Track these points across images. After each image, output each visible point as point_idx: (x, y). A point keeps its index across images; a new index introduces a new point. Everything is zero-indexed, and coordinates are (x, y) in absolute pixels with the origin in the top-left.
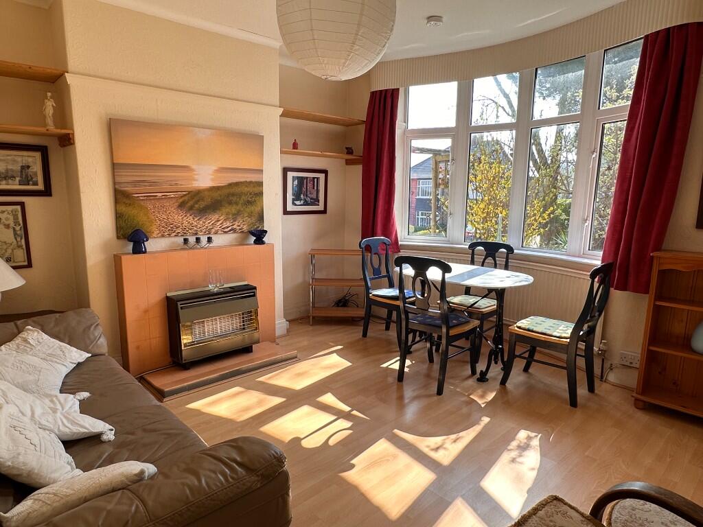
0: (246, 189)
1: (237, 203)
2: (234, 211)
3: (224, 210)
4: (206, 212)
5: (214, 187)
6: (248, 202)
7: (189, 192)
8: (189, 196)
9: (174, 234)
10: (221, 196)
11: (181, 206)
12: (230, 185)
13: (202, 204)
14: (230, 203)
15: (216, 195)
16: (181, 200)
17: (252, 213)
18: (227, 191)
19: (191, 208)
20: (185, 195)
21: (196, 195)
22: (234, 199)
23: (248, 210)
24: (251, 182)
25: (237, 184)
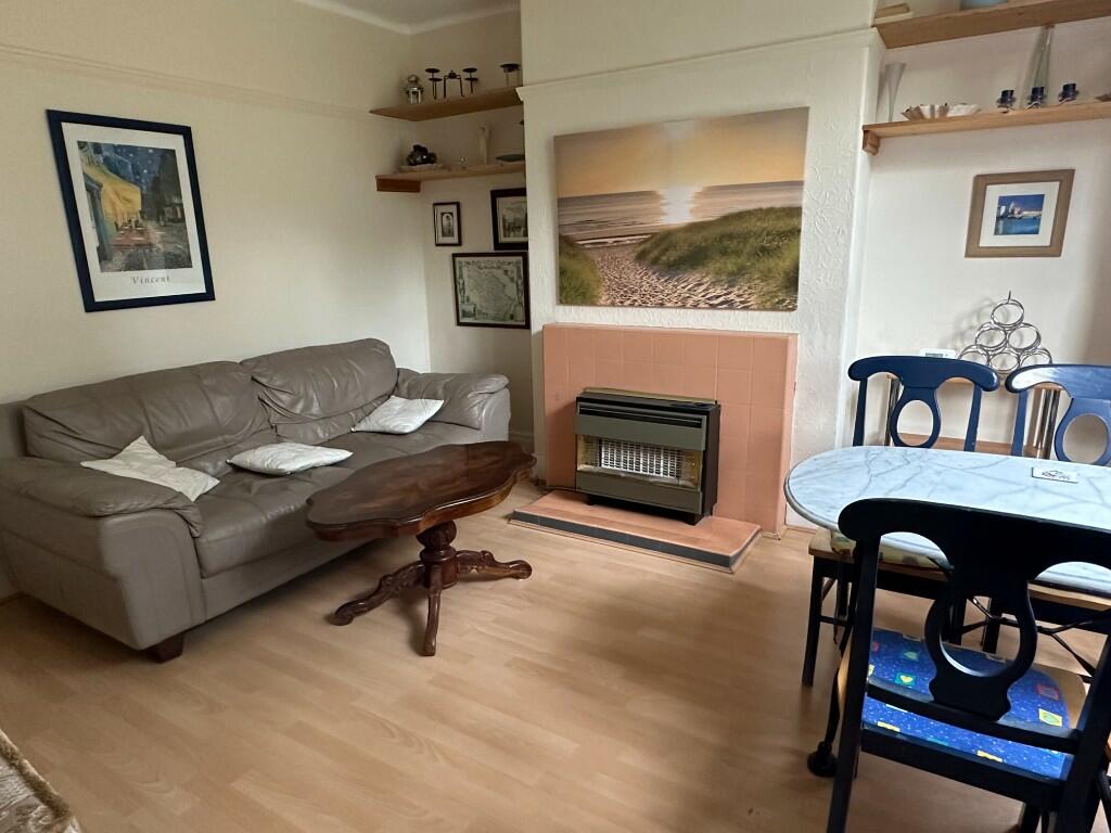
0: (759, 224)
2: (730, 267)
3: (713, 266)
4: (678, 269)
5: (694, 224)
6: (763, 249)
7: (654, 235)
9: (629, 302)
10: (706, 240)
11: (641, 257)
12: (726, 219)
13: (673, 255)
14: (724, 253)
15: (698, 238)
16: (640, 249)
17: (770, 271)
18: (719, 231)
19: (655, 261)
20: (646, 241)
21: (664, 239)
22: (733, 245)
23: (761, 266)
24: (771, 210)
25: (740, 216)
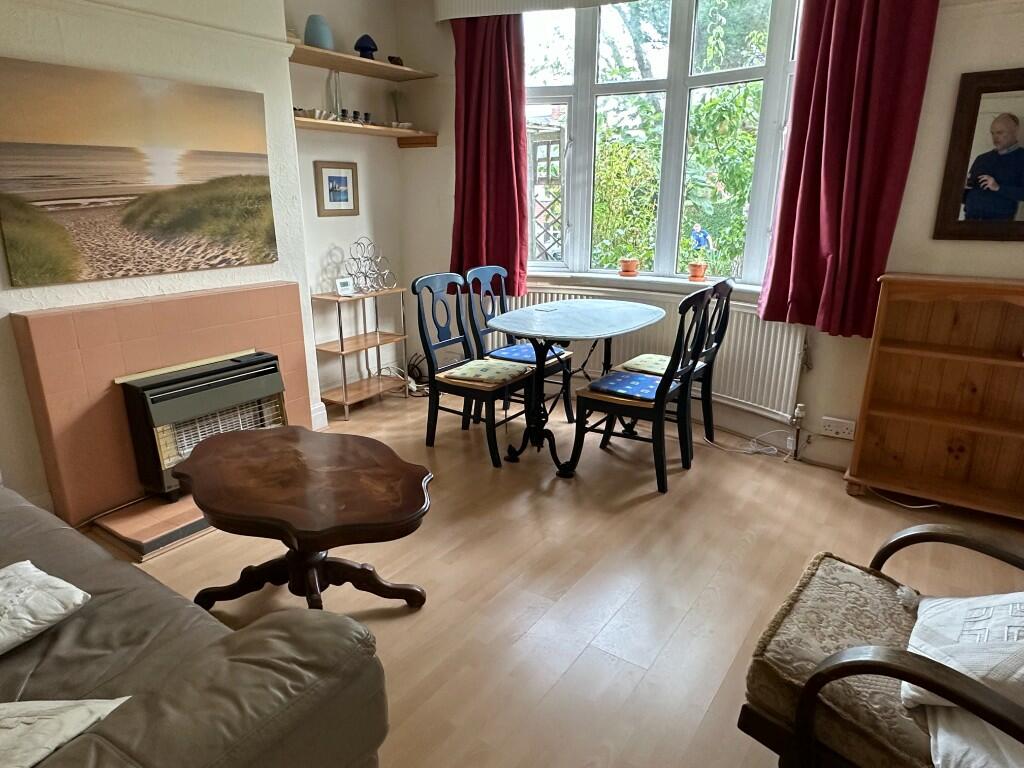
0: (240, 189)
1: (227, 215)
2: (224, 228)
3: (208, 228)
4: (174, 232)
5: (184, 186)
6: (248, 211)
7: (141, 197)
8: (142, 202)
9: (121, 273)
10: (198, 202)
11: (129, 221)
12: (212, 183)
13: (165, 219)
14: (216, 215)
15: (189, 199)
16: (125, 212)
17: (255, 230)
18: (209, 193)
19: (147, 225)
20: (133, 202)
21: (154, 201)
22: (223, 207)
23: (247, 225)
24: (248, 177)
25: (224, 181)
